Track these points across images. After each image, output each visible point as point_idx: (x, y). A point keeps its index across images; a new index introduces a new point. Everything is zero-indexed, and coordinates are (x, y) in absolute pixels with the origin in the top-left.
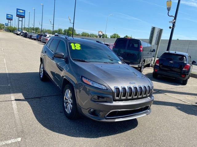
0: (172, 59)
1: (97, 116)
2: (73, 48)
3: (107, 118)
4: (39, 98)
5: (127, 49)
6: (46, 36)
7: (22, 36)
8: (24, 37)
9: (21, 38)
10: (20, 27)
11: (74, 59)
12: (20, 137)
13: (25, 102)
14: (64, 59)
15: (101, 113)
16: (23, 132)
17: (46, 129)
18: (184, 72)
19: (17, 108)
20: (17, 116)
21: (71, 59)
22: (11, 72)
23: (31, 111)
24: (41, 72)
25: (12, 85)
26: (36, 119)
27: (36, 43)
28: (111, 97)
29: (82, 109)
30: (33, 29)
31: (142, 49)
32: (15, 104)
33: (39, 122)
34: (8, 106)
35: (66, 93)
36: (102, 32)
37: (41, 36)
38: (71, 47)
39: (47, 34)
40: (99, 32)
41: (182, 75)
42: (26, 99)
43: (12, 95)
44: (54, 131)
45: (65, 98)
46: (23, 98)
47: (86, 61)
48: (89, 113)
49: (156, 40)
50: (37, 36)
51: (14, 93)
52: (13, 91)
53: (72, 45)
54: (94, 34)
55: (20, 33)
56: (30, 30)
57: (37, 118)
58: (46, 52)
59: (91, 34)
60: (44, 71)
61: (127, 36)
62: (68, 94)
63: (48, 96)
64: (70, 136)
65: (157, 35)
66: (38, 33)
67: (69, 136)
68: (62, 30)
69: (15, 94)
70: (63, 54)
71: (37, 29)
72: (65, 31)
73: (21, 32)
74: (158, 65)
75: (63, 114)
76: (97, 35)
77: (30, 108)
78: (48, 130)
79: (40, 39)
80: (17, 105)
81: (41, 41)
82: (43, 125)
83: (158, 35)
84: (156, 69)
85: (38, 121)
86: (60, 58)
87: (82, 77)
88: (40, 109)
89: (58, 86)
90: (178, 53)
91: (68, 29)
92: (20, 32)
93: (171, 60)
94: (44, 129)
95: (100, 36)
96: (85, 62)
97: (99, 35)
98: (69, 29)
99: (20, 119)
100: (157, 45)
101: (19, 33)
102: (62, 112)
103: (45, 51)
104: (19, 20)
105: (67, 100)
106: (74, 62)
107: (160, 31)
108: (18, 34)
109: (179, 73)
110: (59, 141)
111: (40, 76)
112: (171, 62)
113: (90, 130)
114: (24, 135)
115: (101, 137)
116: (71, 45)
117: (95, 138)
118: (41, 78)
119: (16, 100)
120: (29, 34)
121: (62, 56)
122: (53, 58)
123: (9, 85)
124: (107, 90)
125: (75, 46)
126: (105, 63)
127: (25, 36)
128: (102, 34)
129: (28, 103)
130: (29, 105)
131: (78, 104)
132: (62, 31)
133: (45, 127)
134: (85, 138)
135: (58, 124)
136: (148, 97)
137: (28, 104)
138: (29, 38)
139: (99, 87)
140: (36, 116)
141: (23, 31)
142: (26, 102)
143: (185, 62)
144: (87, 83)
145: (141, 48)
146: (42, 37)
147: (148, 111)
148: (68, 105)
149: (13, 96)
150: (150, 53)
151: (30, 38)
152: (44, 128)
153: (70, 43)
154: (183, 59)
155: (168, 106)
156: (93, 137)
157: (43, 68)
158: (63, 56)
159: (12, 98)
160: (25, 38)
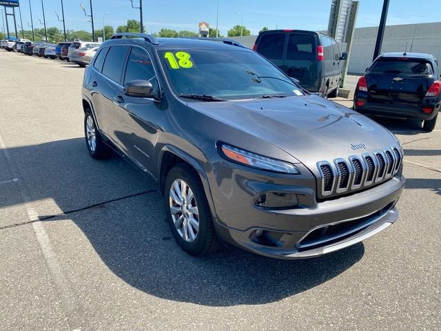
0: (399, 72)
1: (274, 245)
2: (174, 65)
3: (303, 246)
4: (101, 205)
5: (287, 59)
6: (77, 46)
7: (19, 51)
8: (25, 54)
9: (17, 56)
10: (12, 30)
11: (182, 97)
12: (77, 328)
13: (66, 221)
14: (153, 99)
15: (285, 239)
16: (80, 310)
17: (140, 293)
18: (428, 101)
19: (48, 240)
20: (54, 265)
21: (175, 96)
22: (13, 144)
23: (89, 246)
24: (91, 137)
25: (22, 178)
26: (106, 267)
27: (57, 65)
28: (311, 191)
29: (230, 230)
30: (44, 33)
31: (322, 54)
32: (44, 231)
33: (117, 275)
34: (25, 238)
35: (174, 190)
36: (207, 25)
37: (67, 48)
38: (166, 62)
39: (80, 42)
40: (200, 24)
41: (424, 109)
42: (68, 213)
43: (28, 205)
44: (161, 295)
45: (174, 202)
46: (57, 211)
47: (214, 97)
48: (253, 241)
49: (344, 30)
50: (58, 49)
51: (32, 200)
52: (29, 195)
53: (168, 56)
54: (189, 31)
55: (15, 46)
56: (38, 36)
57: (107, 264)
58: (95, 84)
59: (182, 33)
60: (99, 134)
61: (265, 29)
62: (181, 192)
63: (120, 199)
64: (209, 305)
65: (346, 19)
66: (57, 41)
67: (205, 305)
68: (112, 29)
69: (37, 203)
70: (151, 85)
71: (52, 33)
72: (120, 30)
73: (17, 43)
74: (365, 89)
75: (172, 243)
76: (197, 32)
77: (83, 237)
78: (145, 296)
79: (66, 55)
80: (48, 231)
81: (68, 59)
82: (128, 282)
83: (348, 17)
84: (359, 100)
85: (114, 272)
86: (142, 96)
87: (220, 144)
88: (109, 235)
89: (145, 170)
90: (410, 55)
91: (126, 25)
92: (14, 43)
93: (397, 73)
94: (135, 294)
95: (204, 34)
96: (213, 100)
97: (201, 32)
98: (128, 25)
99: (66, 273)
100: (346, 42)
101: (11, 45)
102: (169, 238)
103: (95, 82)
104: (6, 14)
105: (178, 206)
106: (185, 103)
107: (353, 6)
108: (9, 50)
109: (416, 105)
110: (183, 325)
111: (89, 147)
112: (398, 79)
113: (253, 280)
114: (86, 320)
115: (287, 296)
116: (165, 57)
117: (274, 301)
118: (93, 153)
119: (42, 219)
120: (37, 46)
121: (146, 92)
122: (120, 97)
123: (15, 180)
124: (299, 173)
125: (178, 60)
126: (264, 97)
127: (28, 50)
128: (207, 30)
129: (74, 224)
130: (79, 229)
131: (217, 218)
132: (112, 31)
133: (137, 288)
134: (249, 306)
135: (167, 273)
136: (394, 178)
137: (76, 226)
138: (37, 55)
139: (275, 169)
140: (104, 259)
141: (22, 40)
142: (70, 221)
143: (430, 76)
144: (239, 160)
145: (321, 52)
146: (70, 48)
147: (392, 211)
148: (183, 220)
149: (32, 210)
150: (336, 62)
151: (40, 56)
152: (134, 290)
153: (162, 53)
154: (425, 68)
155: (415, 190)
156: (269, 301)
157: (95, 126)
158: (151, 90)
159: (29, 213)
160: (28, 57)
